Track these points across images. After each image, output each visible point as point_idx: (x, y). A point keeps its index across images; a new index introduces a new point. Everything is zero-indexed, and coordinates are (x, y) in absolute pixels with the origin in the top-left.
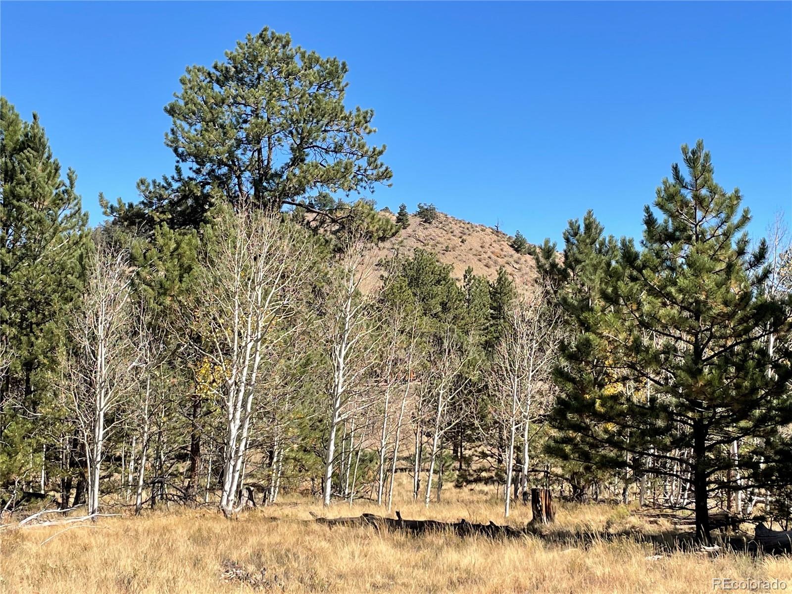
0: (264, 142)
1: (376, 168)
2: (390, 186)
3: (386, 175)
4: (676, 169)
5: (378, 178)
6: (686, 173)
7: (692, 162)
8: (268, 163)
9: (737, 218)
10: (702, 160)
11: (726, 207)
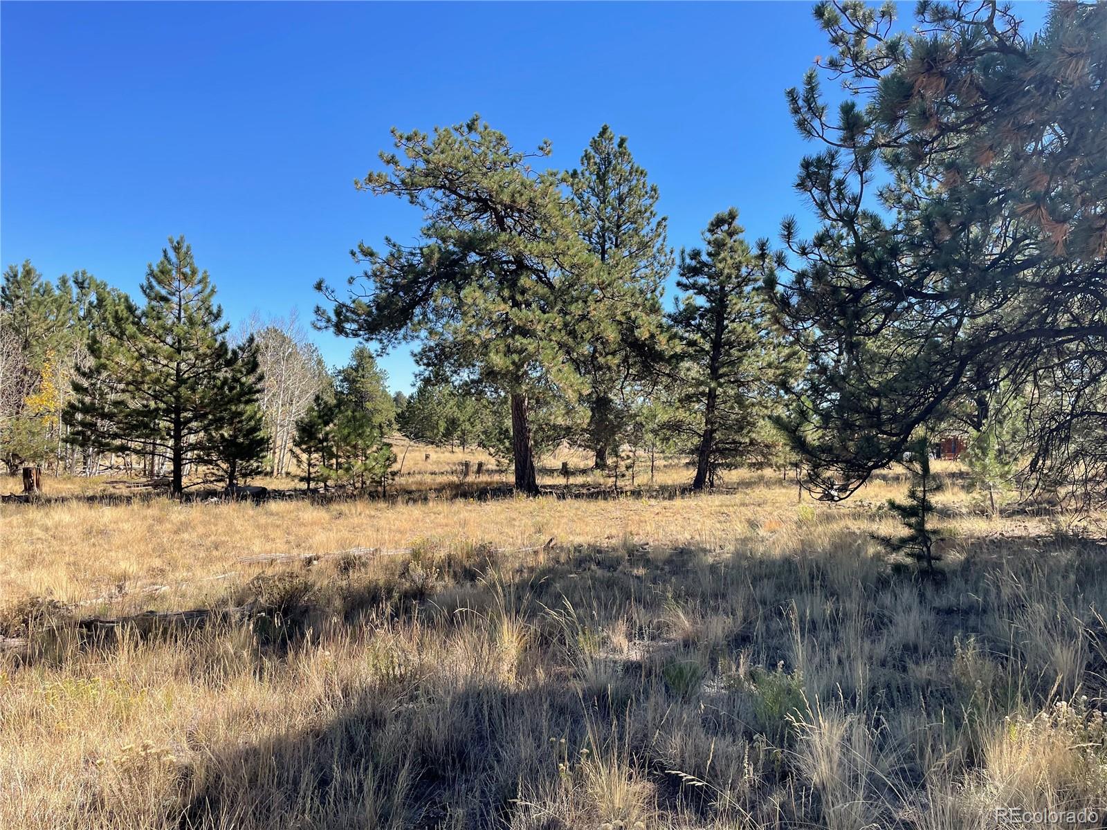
4: (165, 252)
6: (172, 255)
7: (177, 249)
9: (208, 291)
10: (184, 250)
11: (200, 282)
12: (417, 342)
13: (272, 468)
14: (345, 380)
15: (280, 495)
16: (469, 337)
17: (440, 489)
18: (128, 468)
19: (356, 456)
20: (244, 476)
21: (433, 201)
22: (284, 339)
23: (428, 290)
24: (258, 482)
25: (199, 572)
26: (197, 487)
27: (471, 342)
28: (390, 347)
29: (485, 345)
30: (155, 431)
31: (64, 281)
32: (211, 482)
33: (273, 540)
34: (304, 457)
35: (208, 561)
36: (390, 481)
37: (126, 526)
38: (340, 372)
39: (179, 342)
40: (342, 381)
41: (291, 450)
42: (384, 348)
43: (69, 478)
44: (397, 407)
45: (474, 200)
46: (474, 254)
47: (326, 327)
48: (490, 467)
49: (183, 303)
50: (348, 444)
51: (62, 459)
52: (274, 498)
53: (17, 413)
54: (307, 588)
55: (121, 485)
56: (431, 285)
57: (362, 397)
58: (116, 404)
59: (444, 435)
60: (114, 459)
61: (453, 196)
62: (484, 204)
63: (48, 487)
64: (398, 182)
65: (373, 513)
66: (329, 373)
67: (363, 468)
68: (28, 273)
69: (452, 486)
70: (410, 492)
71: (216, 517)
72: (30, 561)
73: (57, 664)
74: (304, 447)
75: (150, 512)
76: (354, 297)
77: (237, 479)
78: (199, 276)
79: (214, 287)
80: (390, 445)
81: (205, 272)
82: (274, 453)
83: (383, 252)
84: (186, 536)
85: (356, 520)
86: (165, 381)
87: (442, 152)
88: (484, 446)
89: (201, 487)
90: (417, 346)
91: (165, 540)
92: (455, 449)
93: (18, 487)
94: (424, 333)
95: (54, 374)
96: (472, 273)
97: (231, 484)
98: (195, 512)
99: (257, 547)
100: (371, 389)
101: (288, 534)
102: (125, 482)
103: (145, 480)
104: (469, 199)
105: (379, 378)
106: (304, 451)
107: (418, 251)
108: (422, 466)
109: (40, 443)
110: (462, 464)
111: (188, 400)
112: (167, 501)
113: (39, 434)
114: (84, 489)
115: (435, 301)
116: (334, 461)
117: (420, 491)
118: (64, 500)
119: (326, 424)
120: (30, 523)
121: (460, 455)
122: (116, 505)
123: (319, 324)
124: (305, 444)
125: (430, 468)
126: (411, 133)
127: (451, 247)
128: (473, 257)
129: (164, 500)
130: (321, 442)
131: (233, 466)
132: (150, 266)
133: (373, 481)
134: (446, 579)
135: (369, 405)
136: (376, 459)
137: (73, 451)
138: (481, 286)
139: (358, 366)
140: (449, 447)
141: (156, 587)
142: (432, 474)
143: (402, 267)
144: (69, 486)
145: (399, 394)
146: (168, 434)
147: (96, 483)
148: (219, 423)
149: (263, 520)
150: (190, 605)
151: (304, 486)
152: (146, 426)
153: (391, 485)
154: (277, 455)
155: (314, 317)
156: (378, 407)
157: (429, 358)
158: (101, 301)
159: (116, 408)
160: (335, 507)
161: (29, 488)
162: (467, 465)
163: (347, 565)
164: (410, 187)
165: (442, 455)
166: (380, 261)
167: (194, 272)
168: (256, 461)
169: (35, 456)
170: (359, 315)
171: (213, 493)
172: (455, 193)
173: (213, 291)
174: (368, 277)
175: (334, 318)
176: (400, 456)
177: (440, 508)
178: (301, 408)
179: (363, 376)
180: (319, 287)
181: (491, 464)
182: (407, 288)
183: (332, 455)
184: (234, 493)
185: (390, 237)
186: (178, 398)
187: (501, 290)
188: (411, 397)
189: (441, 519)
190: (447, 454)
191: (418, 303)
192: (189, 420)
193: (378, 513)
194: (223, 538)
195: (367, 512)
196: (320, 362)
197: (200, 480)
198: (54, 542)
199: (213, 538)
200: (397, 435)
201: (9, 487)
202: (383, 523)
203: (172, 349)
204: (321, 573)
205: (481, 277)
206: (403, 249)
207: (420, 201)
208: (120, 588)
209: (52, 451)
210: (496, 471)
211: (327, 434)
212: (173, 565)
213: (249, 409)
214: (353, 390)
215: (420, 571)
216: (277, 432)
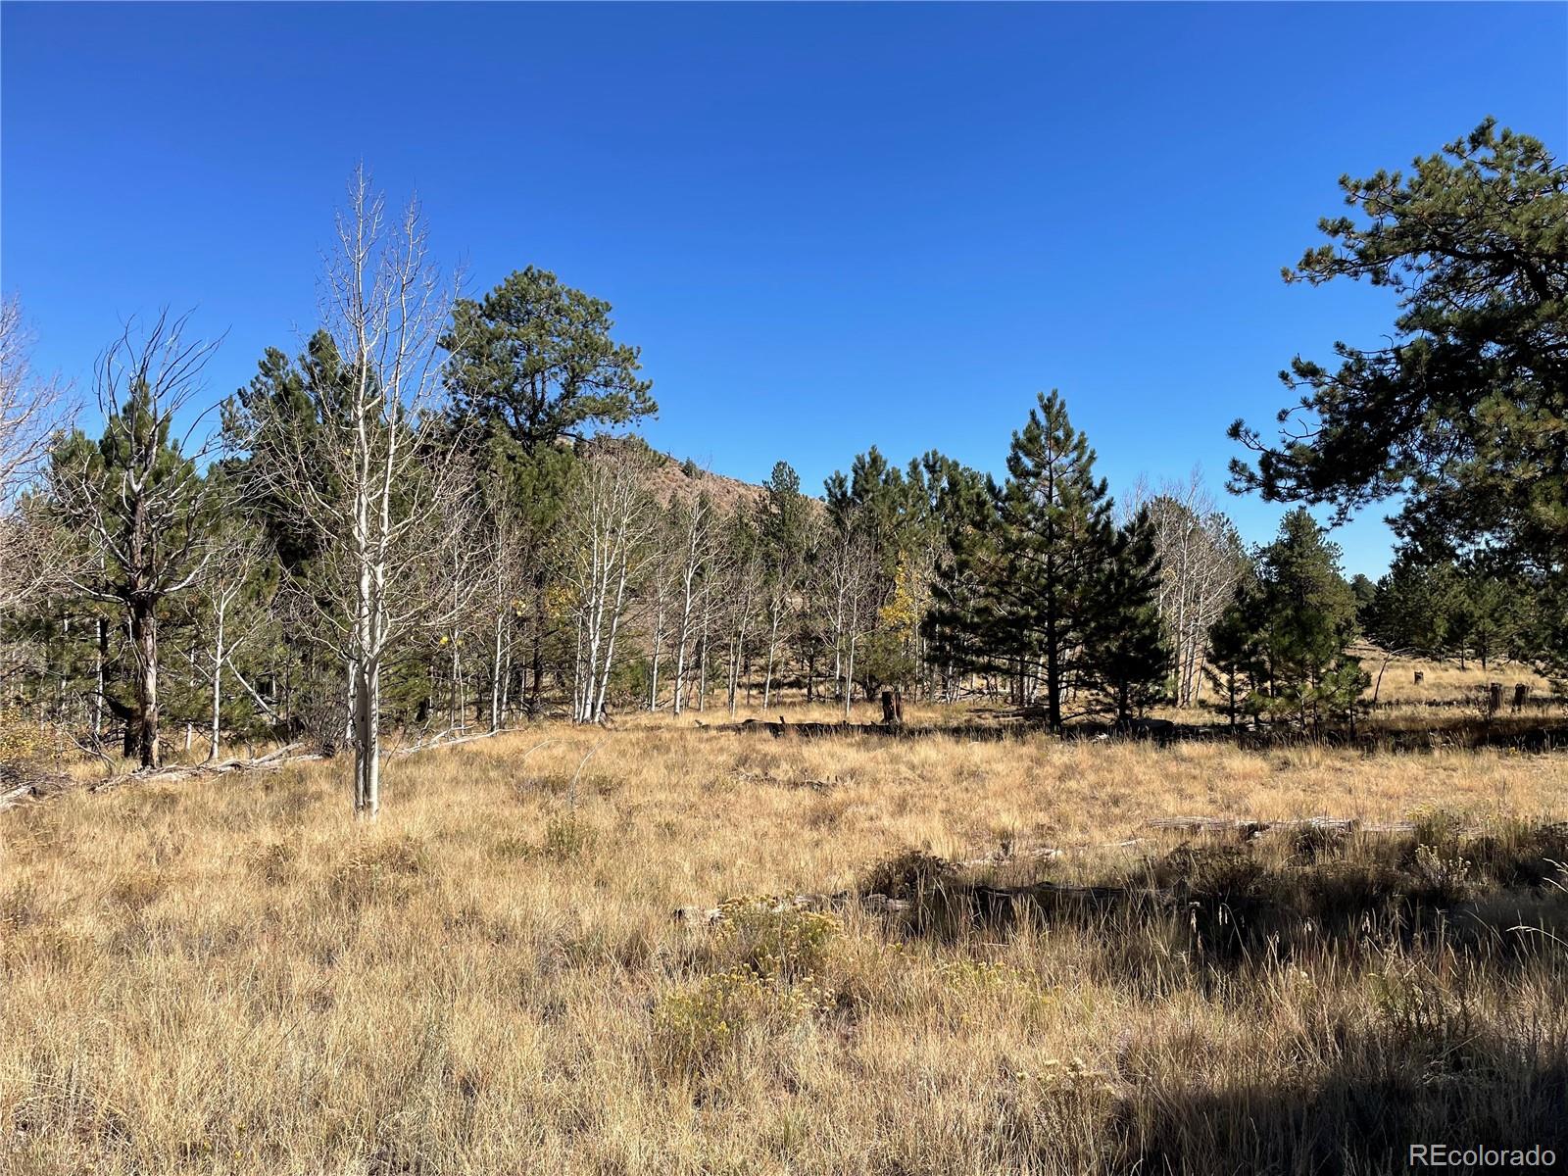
0: (538, 377)
1: (644, 402)
2: (657, 419)
3: (653, 409)
4: (1033, 414)
5: (645, 411)
6: (1041, 416)
7: (1047, 408)
8: (543, 396)
9: (1085, 458)
10: (1057, 407)
11: (1075, 448)
12: (1399, 497)
13: (1175, 693)
14: (1271, 563)
15: (1190, 732)
16: (1490, 480)
17: (1451, 731)
18: (992, 692)
19: (1305, 677)
20: (1140, 704)
21: (1414, 273)
22: (1183, 511)
23: (1410, 413)
24: (1158, 714)
25: (1098, 835)
26: (1078, 718)
27: (1496, 489)
28: (1352, 509)
29: (1523, 491)
30: (1025, 647)
31: (914, 466)
32: (1098, 712)
33: (1191, 797)
34: (1224, 678)
35: (1106, 821)
36: (1360, 715)
37: (1000, 767)
38: (1264, 551)
39: (1050, 527)
40: (1267, 564)
41: (1203, 668)
42: (1342, 512)
43: (929, 705)
44: (1358, 598)
45: (1488, 257)
46: (1493, 344)
47: (1248, 489)
48: (1537, 693)
49: (1055, 476)
50: (1291, 659)
51: (920, 681)
52: (1186, 737)
53: (873, 628)
54: (1254, 871)
55: (987, 715)
56: (1417, 405)
57: (1301, 587)
58: (979, 611)
59: (1446, 641)
60: (977, 682)
61: (1449, 259)
62: (1504, 261)
63: (910, 715)
64: (1352, 257)
65: (1338, 764)
66: (1248, 553)
67: (1316, 694)
68: (875, 460)
69: (1469, 723)
70: (1397, 734)
71: (1109, 760)
72: (901, 806)
73: (950, 938)
74: (1222, 663)
75: (1025, 750)
76: (1290, 440)
77: (1131, 709)
78: (1075, 439)
79: (1093, 452)
80: (1357, 660)
81: (1083, 434)
82: (1177, 672)
83: (1333, 365)
84: (1072, 784)
85: (1313, 775)
86: (1037, 578)
87: (1428, 195)
88: (1524, 658)
89: (1084, 718)
90: (1395, 505)
91: (1049, 789)
92: (1468, 664)
93: (877, 715)
94: (1408, 483)
95: (908, 580)
96: (1492, 373)
97: (1123, 716)
98: (1080, 753)
99: (1170, 804)
100: (1315, 574)
101: (1211, 789)
102: (991, 710)
103: (1014, 708)
104: (1477, 259)
105: (1326, 556)
106: (1223, 670)
107: (1392, 355)
108: (1410, 691)
109: (895, 663)
110: (1486, 689)
111: (1063, 602)
112: (1044, 737)
113: (894, 651)
114: (947, 720)
115: (1425, 429)
116: (1268, 684)
117: (1413, 732)
118: (928, 731)
119: (1255, 630)
120: (895, 760)
121: (1477, 673)
122: (986, 740)
123: (1237, 486)
124: (1224, 659)
125: (1425, 695)
126: (1371, 176)
127: (1451, 340)
128: (1491, 350)
129: (1041, 736)
130: (1248, 655)
131: (1123, 690)
132: (1015, 434)
133: (1333, 714)
134: (1485, 879)
135: (1313, 598)
136: (1336, 682)
137: (932, 671)
138: (1509, 395)
139: (1292, 540)
140: (1457, 662)
141: (1047, 851)
142: (1431, 704)
143: (1365, 386)
144: (930, 715)
145: (1360, 579)
146: (1041, 649)
147: (958, 712)
148: (1104, 633)
149: (1173, 768)
150: (1093, 879)
151: (1224, 720)
152: (1015, 639)
153: (1362, 721)
154: (1181, 675)
155: (1229, 476)
156: (1327, 600)
157: (1415, 522)
158: (953, 484)
159: (979, 616)
160: (1275, 753)
161: (888, 716)
162: (1495, 690)
163: (1309, 842)
164: (1372, 260)
165: (1444, 674)
166: (1328, 380)
167: (1069, 435)
168: (1155, 683)
169: (892, 678)
170: (1298, 466)
171: (1101, 728)
172: (1453, 252)
173: (1092, 458)
174: (1310, 406)
175: (1259, 474)
176: (1375, 676)
177: (1454, 760)
178: (1212, 607)
179: (1301, 555)
180: (1235, 432)
181: (1542, 687)
182: (1374, 416)
183: (1266, 676)
184: (1131, 729)
185: (1343, 341)
186: (1052, 600)
187: (1549, 393)
188: (1383, 582)
189: (1457, 779)
190: (1453, 672)
191: (1394, 436)
192: (1066, 629)
193: (1347, 766)
194: (1123, 791)
195: (1329, 762)
196: (1233, 539)
197: (1082, 710)
198: (923, 784)
199: (1109, 789)
200: (1361, 642)
201: (868, 714)
202: (1356, 781)
203: (1041, 538)
204: (1269, 850)
205: (1509, 379)
206: (1365, 356)
207: (1391, 277)
208: (1005, 847)
209: (909, 672)
210: (1552, 701)
211: (1255, 644)
212: (1063, 820)
213: (1142, 612)
214: (1286, 577)
215: (1436, 862)
216: (1179, 643)
